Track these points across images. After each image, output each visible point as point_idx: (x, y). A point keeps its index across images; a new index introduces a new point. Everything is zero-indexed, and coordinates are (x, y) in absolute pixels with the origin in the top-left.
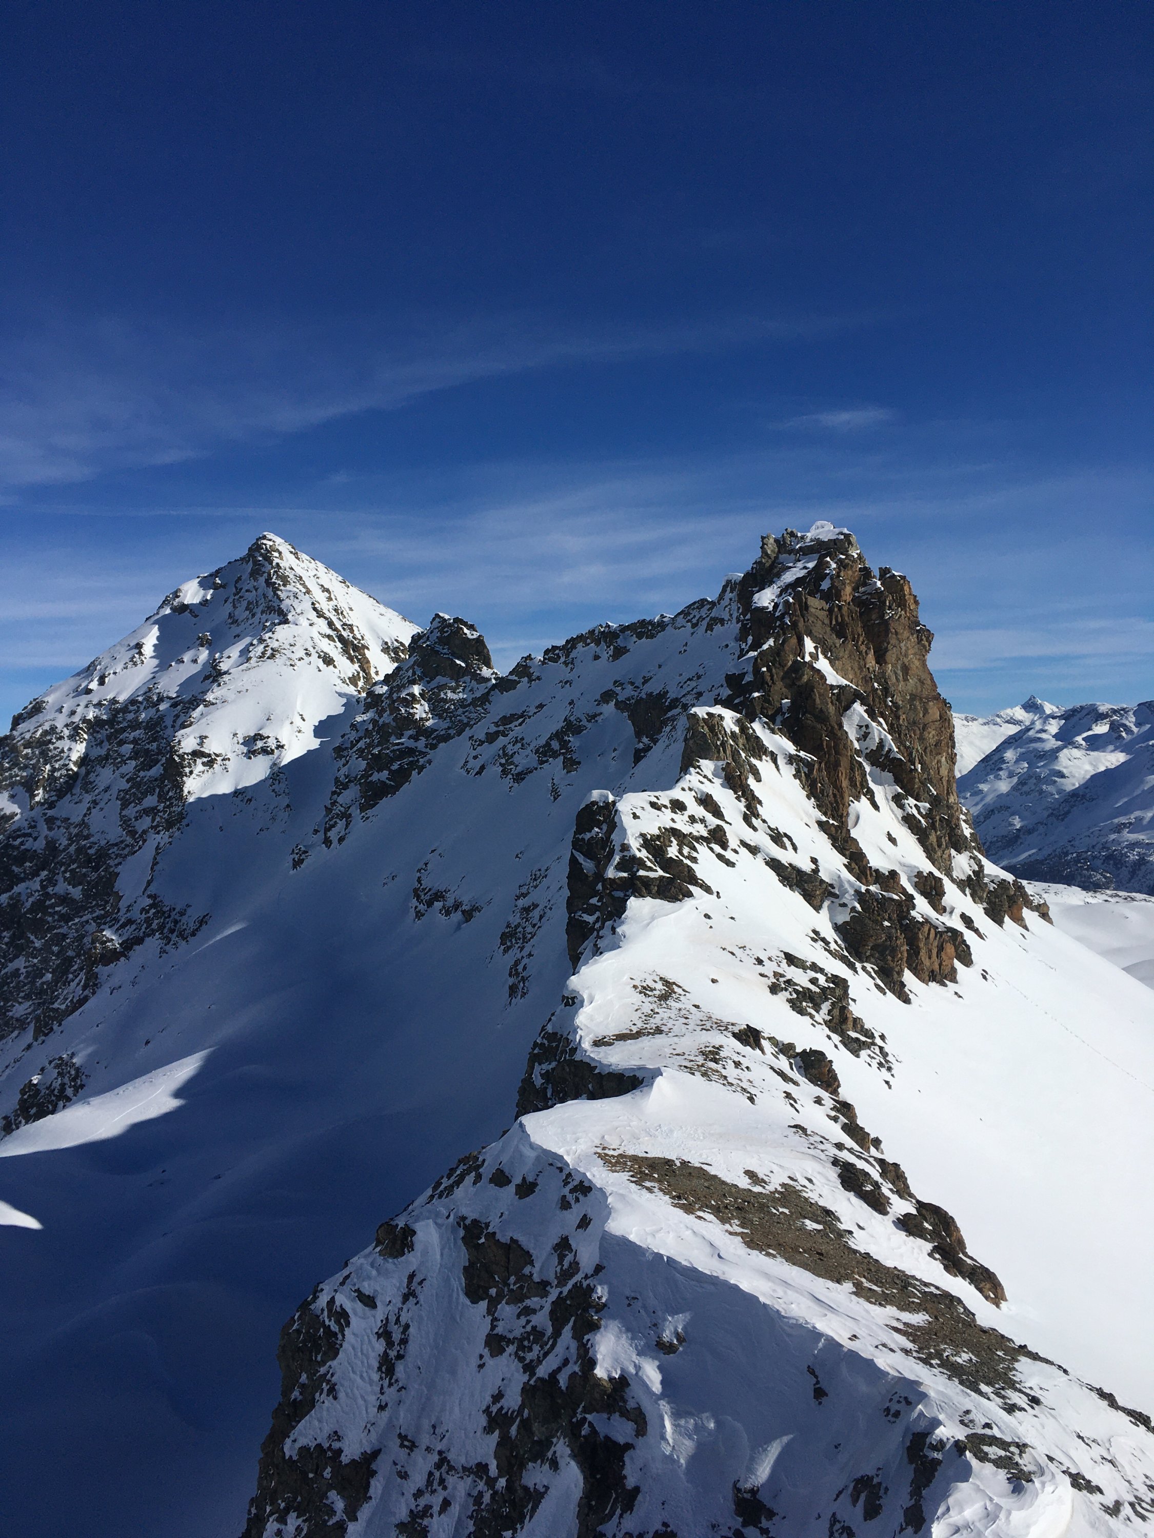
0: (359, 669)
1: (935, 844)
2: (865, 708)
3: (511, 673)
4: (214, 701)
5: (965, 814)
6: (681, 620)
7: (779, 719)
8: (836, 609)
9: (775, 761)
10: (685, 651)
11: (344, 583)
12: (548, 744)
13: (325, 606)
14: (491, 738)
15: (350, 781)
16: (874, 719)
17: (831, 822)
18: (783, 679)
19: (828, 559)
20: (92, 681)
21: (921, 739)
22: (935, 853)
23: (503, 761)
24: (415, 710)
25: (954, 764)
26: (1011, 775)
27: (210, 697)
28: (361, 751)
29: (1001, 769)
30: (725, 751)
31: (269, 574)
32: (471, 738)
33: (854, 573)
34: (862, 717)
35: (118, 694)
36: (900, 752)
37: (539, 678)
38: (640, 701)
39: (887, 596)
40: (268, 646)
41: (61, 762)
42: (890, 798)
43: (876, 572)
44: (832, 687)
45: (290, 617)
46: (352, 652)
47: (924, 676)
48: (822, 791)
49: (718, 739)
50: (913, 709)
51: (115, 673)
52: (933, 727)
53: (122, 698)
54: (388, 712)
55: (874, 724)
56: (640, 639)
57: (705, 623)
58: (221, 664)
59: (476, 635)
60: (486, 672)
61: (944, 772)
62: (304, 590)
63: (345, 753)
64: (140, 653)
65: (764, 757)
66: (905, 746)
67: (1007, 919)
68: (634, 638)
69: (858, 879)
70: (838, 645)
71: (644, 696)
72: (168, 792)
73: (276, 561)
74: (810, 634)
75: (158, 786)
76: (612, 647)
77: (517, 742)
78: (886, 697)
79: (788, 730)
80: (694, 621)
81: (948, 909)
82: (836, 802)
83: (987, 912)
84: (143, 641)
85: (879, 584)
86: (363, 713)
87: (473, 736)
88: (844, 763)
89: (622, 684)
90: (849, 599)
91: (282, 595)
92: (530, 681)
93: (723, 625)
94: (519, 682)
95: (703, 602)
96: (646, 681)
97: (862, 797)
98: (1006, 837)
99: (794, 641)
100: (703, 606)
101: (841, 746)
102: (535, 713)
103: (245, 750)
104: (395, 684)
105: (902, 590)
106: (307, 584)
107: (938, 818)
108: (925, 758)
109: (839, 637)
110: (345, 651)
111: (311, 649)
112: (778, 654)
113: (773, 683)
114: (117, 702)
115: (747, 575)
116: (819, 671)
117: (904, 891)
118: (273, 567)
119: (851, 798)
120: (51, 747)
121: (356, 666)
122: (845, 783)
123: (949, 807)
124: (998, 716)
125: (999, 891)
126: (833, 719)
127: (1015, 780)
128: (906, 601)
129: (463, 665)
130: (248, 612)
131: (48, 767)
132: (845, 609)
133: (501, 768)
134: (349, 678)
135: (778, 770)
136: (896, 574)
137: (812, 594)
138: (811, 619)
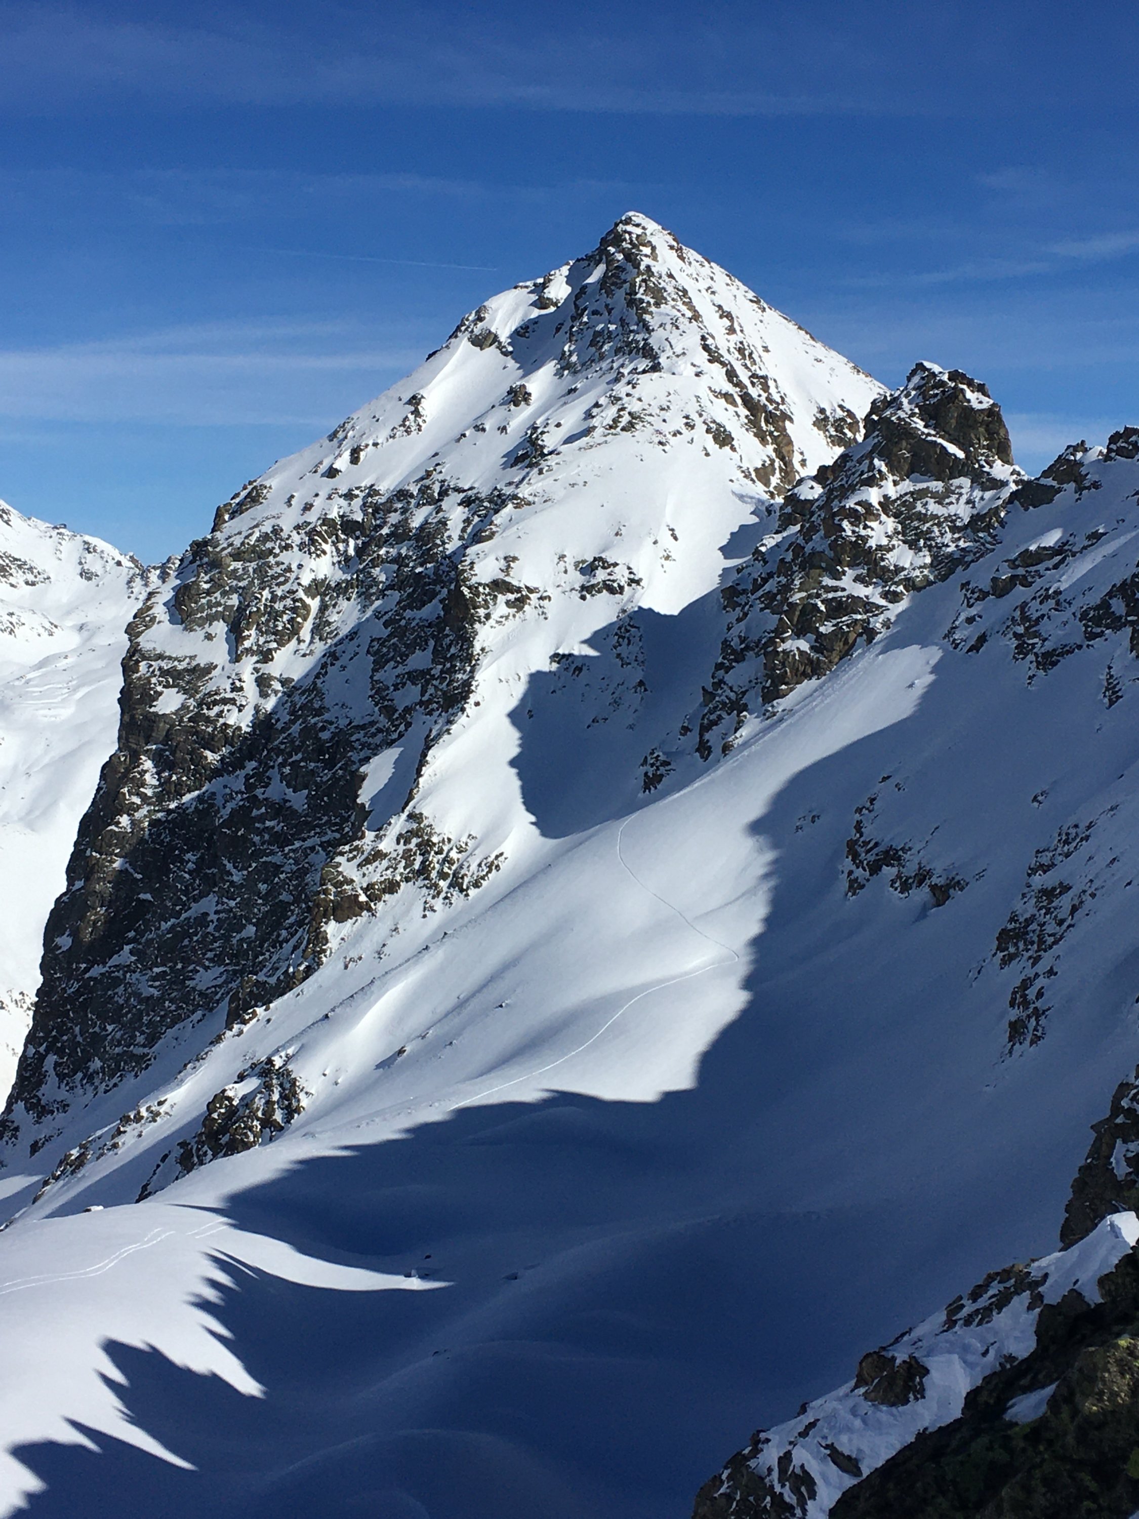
0: (774, 455)
3: (1045, 474)
4: (531, 499)
11: (758, 302)
12: (1105, 605)
13: (723, 343)
14: (1000, 589)
15: (747, 648)
20: (340, 455)
23: (1021, 630)
24: (869, 532)
27: (524, 492)
28: (770, 596)
31: (633, 285)
32: (965, 585)
35: (380, 479)
37: (1096, 485)
40: (623, 409)
41: (286, 587)
45: (662, 360)
46: (763, 424)
51: (375, 444)
53: (386, 486)
54: (822, 532)
58: (544, 437)
59: (987, 403)
60: (1000, 470)
62: (689, 314)
63: (742, 599)
64: (416, 413)
72: (450, 646)
73: (646, 262)
75: (433, 636)
77: (1047, 597)
84: (423, 392)
86: (777, 532)
87: (968, 583)
91: (653, 322)
92: (1080, 489)
94: (1059, 490)
102: (1085, 548)
103: (578, 579)
104: (837, 484)
106: (695, 303)
110: (753, 423)
111: (694, 416)
114: (377, 493)
118: (639, 273)
120: (271, 560)
121: (770, 448)
129: (961, 455)
130: (593, 349)
131: (266, 594)
133: (1015, 643)
134: (756, 470)
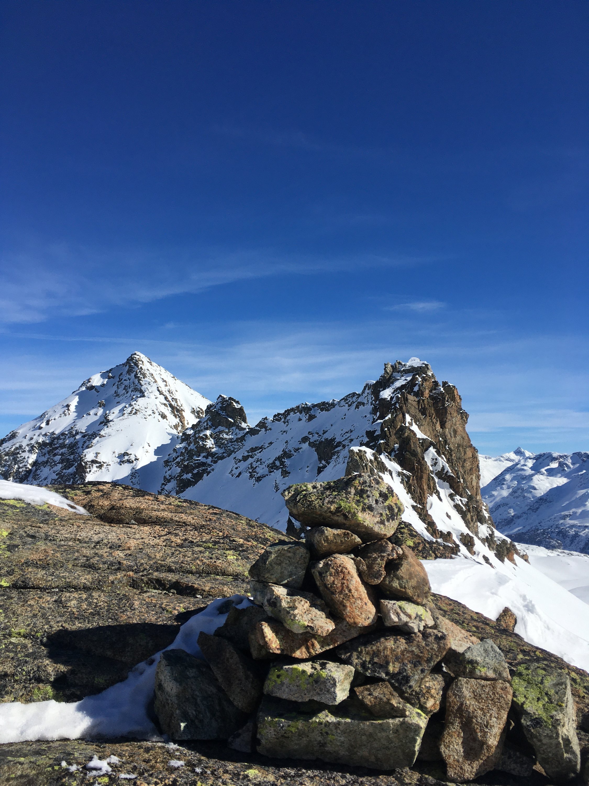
0: (179, 421)
1: (470, 520)
2: (435, 450)
3: (256, 426)
4: (105, 435)
5: (485, 506)
6: (343, 403)
7: (393, 454)
8: (421, 401)
9: (391, 474)
10: (345, 418)
11: (174, 378)
12: (274, 463)
13: (163, 389)
14: (245, 458)
15: (171, 478)
16: (439, 455)
17: (419, 506)
18: (395, 434)
19: (417, 376)
20: (43, 423)
21: (463, 467)
22: (470, 524)
23: (251, 471)
24: (207, 443)
25: (479, 480)
26: (509, 488)
27: (102, 433)
28: (178, 463)
29: (503, 484)
30: (367, 469)
31: (137, 372)
32: (235, 458)
33: (430, 383)
34: (434, 455)
35: (55, 430)
36: (452, 472)
37: (270, 429)
38: (321, 442)
39: (446, 396)
40: (133, 408)
41: (23, 464)
42: (448, 496)
43: (440, 383)
44: (419, 439)
45: (145, 394)
46: (176, 412)
47: (464, 435)
48: (414, 491)
49: (364, 463)
50: (459, 451)
51: (55, 419)
52: (469, 461)
53: (57, 432)
54: (193, 444)
55: (440, 458)
56: (322, 411)
57: (355, 404)
58: (109, 416)
59: (239, 406)
60: (244, 425)
61: (474, 484)
62: (154, 381)
63: (170, 464)
64: (68, 410)
65: (386, 472)
66: (455, 470)
67: (506, 559)
68: (319, 411)
69: (432, 535)
70: (422, 419)
71: (324, 440)
72: (78, 481)
73: (140, 366)
74: (408, 413)
75: (72, 478)
76: (308, 415)
77: (258, 461)
78: (446, 445)
79: (398, 460)
80: (350, 403)
81: (477, 553)
82: (421, 496)
83: (496, 555)
84: (70, 403)
85: (442, 389)
86: (180, 444)
88: (425, 477)
89: (312, 434)
90: (427, 396)
91: (142, 383)
92: (266, 430)
93: (364, 406)
94: (260, 431)
95: (354, 394)
96: (325, 432)
97: (434, 494)
98: (507, 519)
99: (401, 416)
100: (354, 396)
101: (424, 468)
102: (268, 447)
103: (119, 460)
104: (197, 429)
105: (453, 392)
106: (155, 377)
107: (471, 506)
108: (465, 476)
109: (423, 415)
110: (173, 412)
111: (155, 410)
112: (393, 422)
113: (390, 436)
114: (55, 434)
115: (377, 382)
116: (413, 431)
117: (455, 543)
118: (138, 369)
119: (428, 495)
120: (19, 456)
121: (178, 420)
122: (425, 487)
123: (477, 502)
124: (502, 457)
125: (502, 545)
126: (420, 455)
127: (511, 490)
128: (455, 398)
129: (232, 421)
130: (124, 391)
131: (16, 466)
132: (426, 401)
133: (249, 474)
134: (174, 426)
135: (393, 479)
136: (451, 385)
137: (409, 393)
138: (409, 405)
